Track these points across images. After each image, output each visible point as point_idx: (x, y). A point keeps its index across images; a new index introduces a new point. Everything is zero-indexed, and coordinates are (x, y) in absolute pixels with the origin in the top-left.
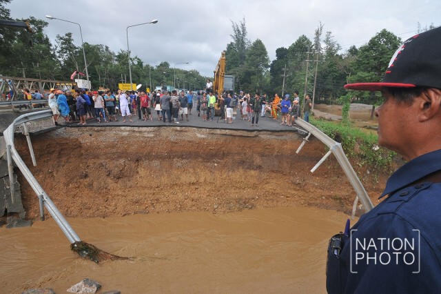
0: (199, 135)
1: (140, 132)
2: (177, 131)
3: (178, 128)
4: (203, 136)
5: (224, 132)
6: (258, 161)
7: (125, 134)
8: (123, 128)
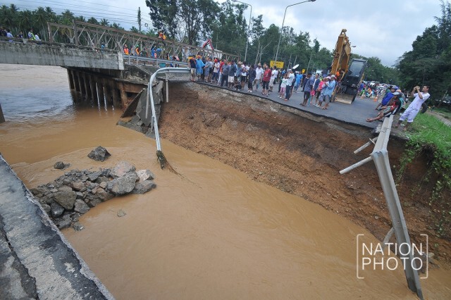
0: (272, 109)
1: (233, 96)
2: (258, 101)
3: (260, 99)
4: (275, 110)
5: (292, 110)
6: (319, 149)
7: (225, 95)
8: (224, 90)
